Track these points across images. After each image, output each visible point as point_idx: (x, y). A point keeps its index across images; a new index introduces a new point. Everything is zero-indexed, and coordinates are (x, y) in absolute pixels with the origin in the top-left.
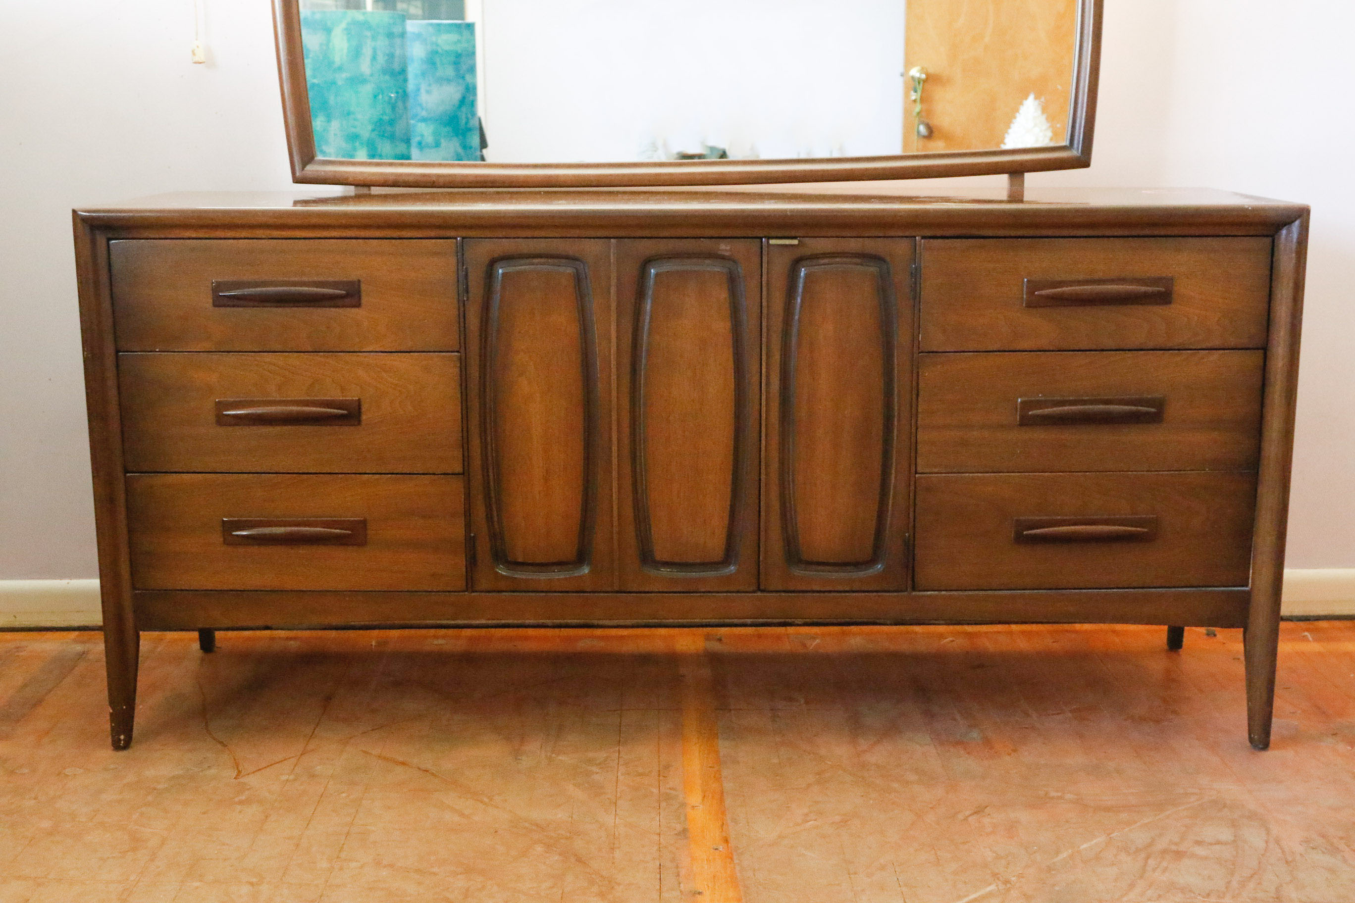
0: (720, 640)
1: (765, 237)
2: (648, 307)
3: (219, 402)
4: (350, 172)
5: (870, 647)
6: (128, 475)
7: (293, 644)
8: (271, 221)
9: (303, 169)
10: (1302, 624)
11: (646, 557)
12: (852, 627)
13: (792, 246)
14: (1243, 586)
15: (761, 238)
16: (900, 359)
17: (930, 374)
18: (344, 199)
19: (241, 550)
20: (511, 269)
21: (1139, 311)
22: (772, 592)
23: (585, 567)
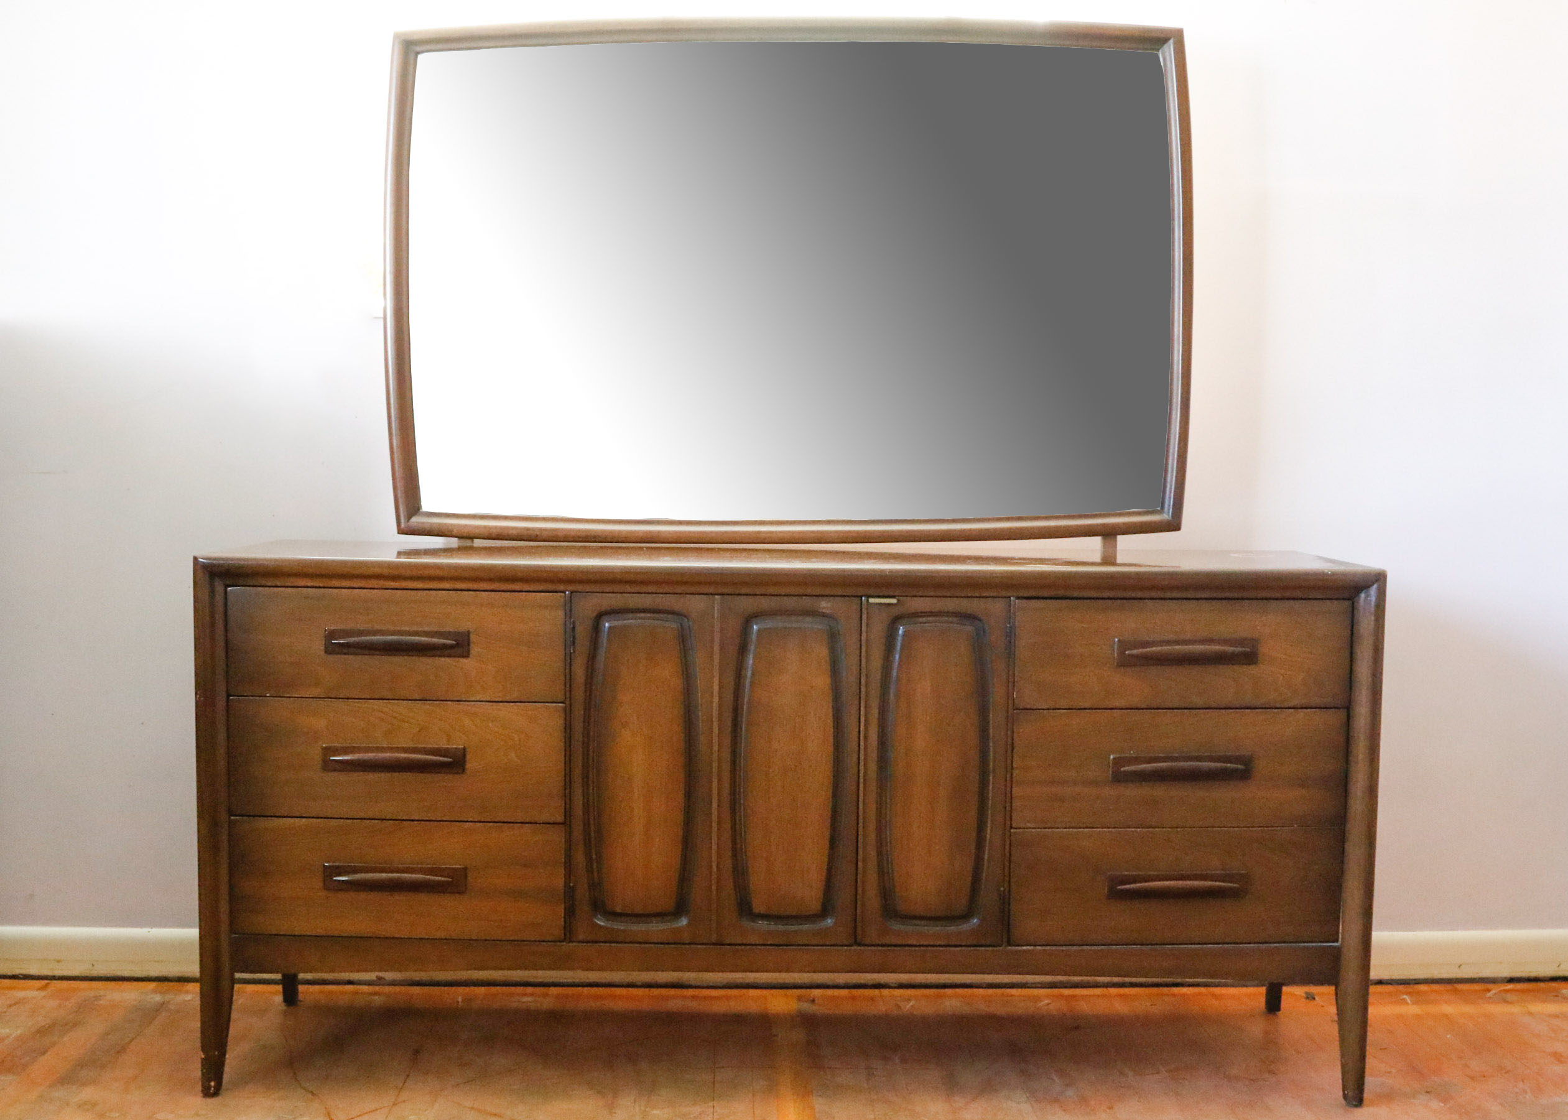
0: (813, 1001)
1: (865, 596)
2: (751, 662)
3: (326, 748)
4: (454, 525)
5: (966, 1010)
6: (232, 818)
7: (378, 1000)
8: (385, 572)
9: (408, 521)
10: (1401, 987)
11: (745, 908)
12: (946, 990)
13: (889, 605)
14: (1333, 942)
15: (861, 597)
16: (996, 718)
17: (1025, 730)
18: (447, 551)
19: (341, 895)
20: (616, 623)
21: (1227, 671)
22: (868, 945)
23: (683, 919)
